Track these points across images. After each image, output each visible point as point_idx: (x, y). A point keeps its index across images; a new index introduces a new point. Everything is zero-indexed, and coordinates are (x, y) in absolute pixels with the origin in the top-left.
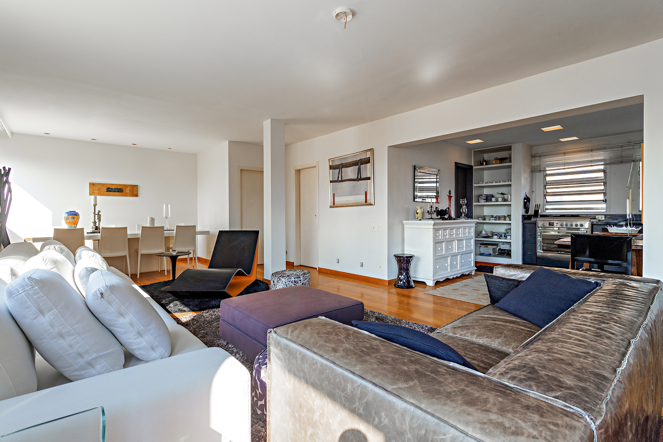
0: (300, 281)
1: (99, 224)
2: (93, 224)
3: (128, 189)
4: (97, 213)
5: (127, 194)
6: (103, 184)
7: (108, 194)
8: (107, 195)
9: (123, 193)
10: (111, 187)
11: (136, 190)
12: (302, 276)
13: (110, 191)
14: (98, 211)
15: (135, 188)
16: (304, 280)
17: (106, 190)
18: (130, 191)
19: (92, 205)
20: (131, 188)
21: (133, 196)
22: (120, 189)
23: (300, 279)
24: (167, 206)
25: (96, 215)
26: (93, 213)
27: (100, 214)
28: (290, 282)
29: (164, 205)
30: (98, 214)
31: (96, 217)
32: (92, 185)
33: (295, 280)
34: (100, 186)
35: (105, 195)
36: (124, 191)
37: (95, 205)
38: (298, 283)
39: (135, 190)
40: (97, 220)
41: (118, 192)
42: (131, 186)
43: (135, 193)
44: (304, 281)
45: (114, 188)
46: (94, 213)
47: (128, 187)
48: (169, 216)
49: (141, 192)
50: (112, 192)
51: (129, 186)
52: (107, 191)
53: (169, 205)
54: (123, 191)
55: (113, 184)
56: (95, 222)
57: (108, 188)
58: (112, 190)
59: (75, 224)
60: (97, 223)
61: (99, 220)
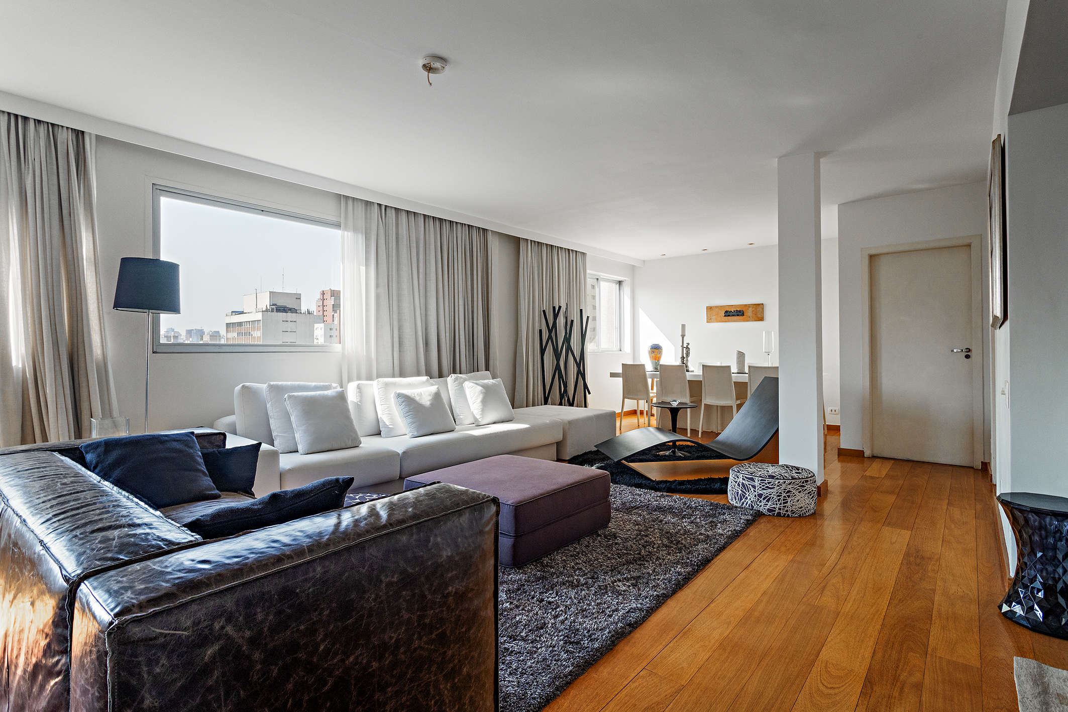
0: (754, 487)
1: (687, 360)
2: (680, 360)
3: (751, 309)
4: (685, 346)
5: (750, 319)
6: (721, 306)
7: (726, 320)
8: (726, 322)
9: (744, 317)
10: (730, 310)
11: (761, 311)
12: (760, 479)
13: (729, 316)
15: (759, 309)
16: (763, 489)
18: (753, 313)
19: (680, 336)
20: (754, 309)
21: (757, 321)
22: (740, 311)
23: (753, 483)
25: (684, 349)
27: (689, 347)
28: (736, 482)
30: (687, 348)
31: (685, 352)
32: (709, 309)
33: (744, 481)
34: (717, 310)
35: (723, 322)
36: (746, 314)
37: (683, 336)
38: (749, 491)
39: (759, 311)
40: (685, 355)
41: (738, 315)
42: (755, 306)
43: (760, 316)
44: (765, 491)
45: (733, 311)
46: (682, 346)
47: (750, 307)
49: (767, 313)
50: (732, 316)
51: (752, 305)
52: (725, 316)
54: (744, 314)
55: (733, 306)
56: (683, 358)
57: (726, 312)
58: (731, 314)
59: (655, 359)
60: (685, 359)
61: (688, 354)
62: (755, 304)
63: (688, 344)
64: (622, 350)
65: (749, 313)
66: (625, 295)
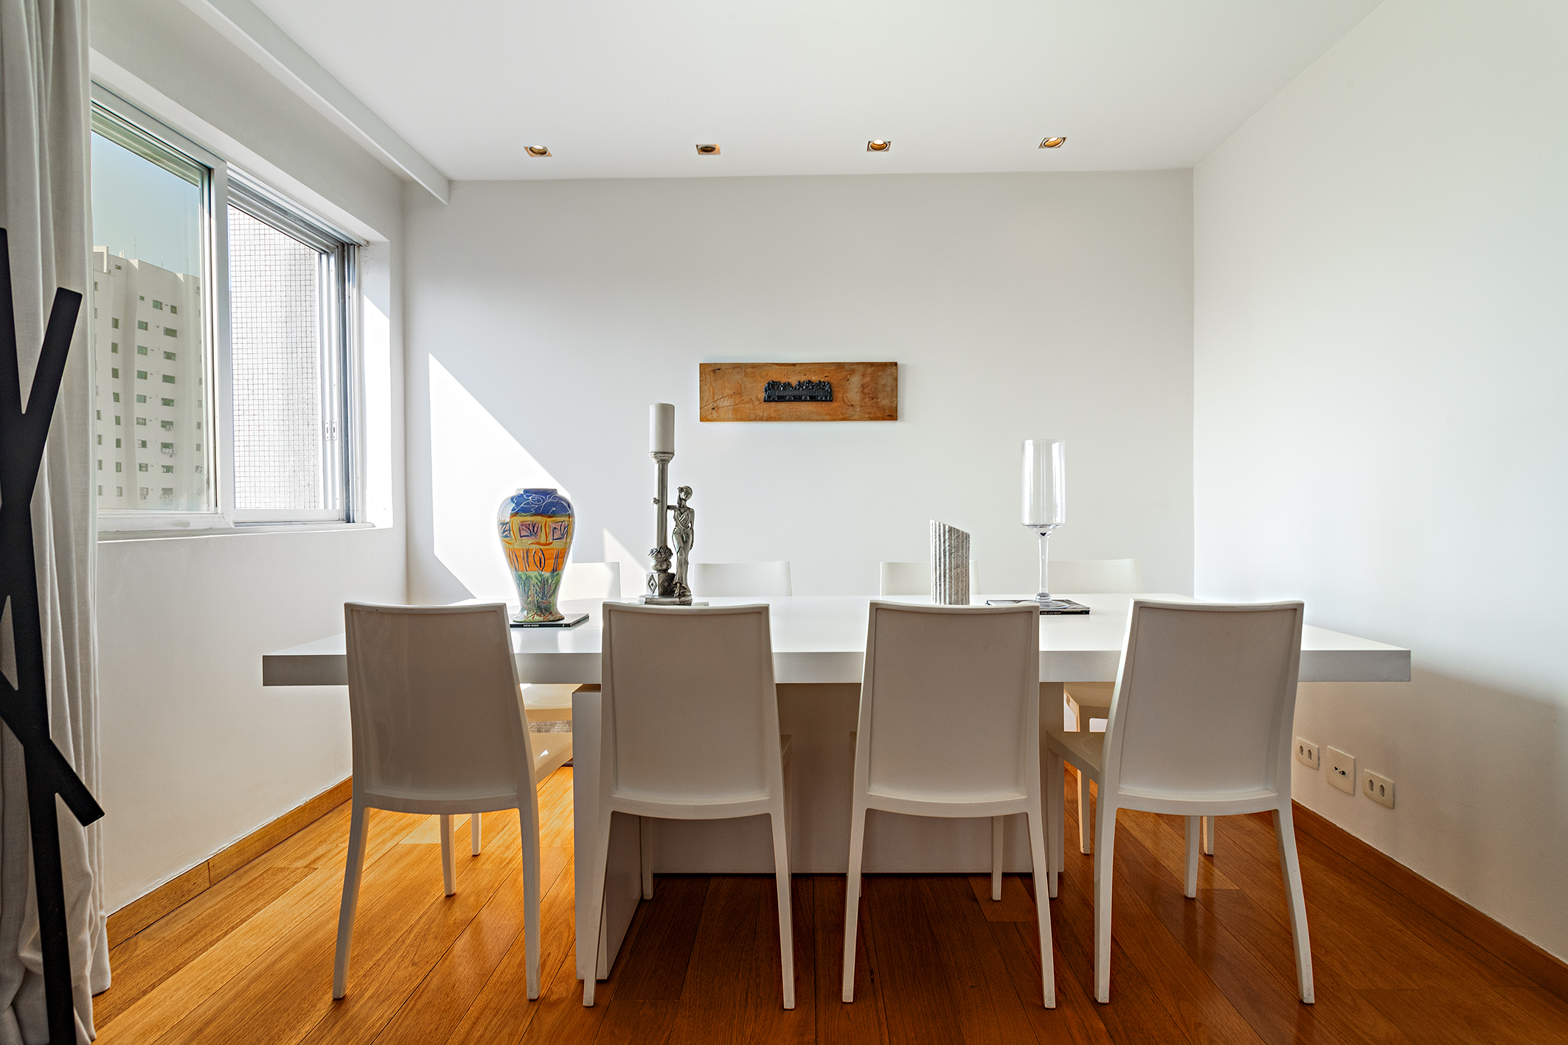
1: (683, 564)
2: (653, 562)
3: (856, 381)
4: (672, 500)
5: (850, 411)
6: (754, 366)
7: (773, 414)
8: (770, 419)
9: (834, 404)
10: (784, 380)
11: (888, 389)
13: (781, 399)
14: (681, 490)
15: (885, 378)
17: (762, 395)
18: (863, 392)
19: (651, 456)
20: (868, 379)
21: (878, 419)
22: (820, 385)
24: (1043, 453)
25: (670, 514)
26: (656, 501)
27: (689, 504)
29: (1029, 446)
30: (682, 508)
31: (671, 524)
32: (711, 372)
34: (738, 377)
35: (761, 419)
36: (838, 395)
37: (664, 456)
39: (884, 386)
40: (672, 544)
41: (813, 399)
42: (870, 370)
43: (885, 402)
45: (794, 382)
46: (661, 501)
47: (852, 372)
48: (1059, 518)
49: (911, 396)
50: (790, 400)
51: (861, 368)
52: (769, 399)
53: (1055, 447)
54: (835, 394)
55: (794, 365)
56: (663, 554)
57: (772, 386)
58: (789, 393)
59: (541, 565)
60: (674, 560)
61: (685, 538)
62: (872, 364)
63: (687, 491)
64: (357, 516)
65: (852, 390)
66: (366, 301)
